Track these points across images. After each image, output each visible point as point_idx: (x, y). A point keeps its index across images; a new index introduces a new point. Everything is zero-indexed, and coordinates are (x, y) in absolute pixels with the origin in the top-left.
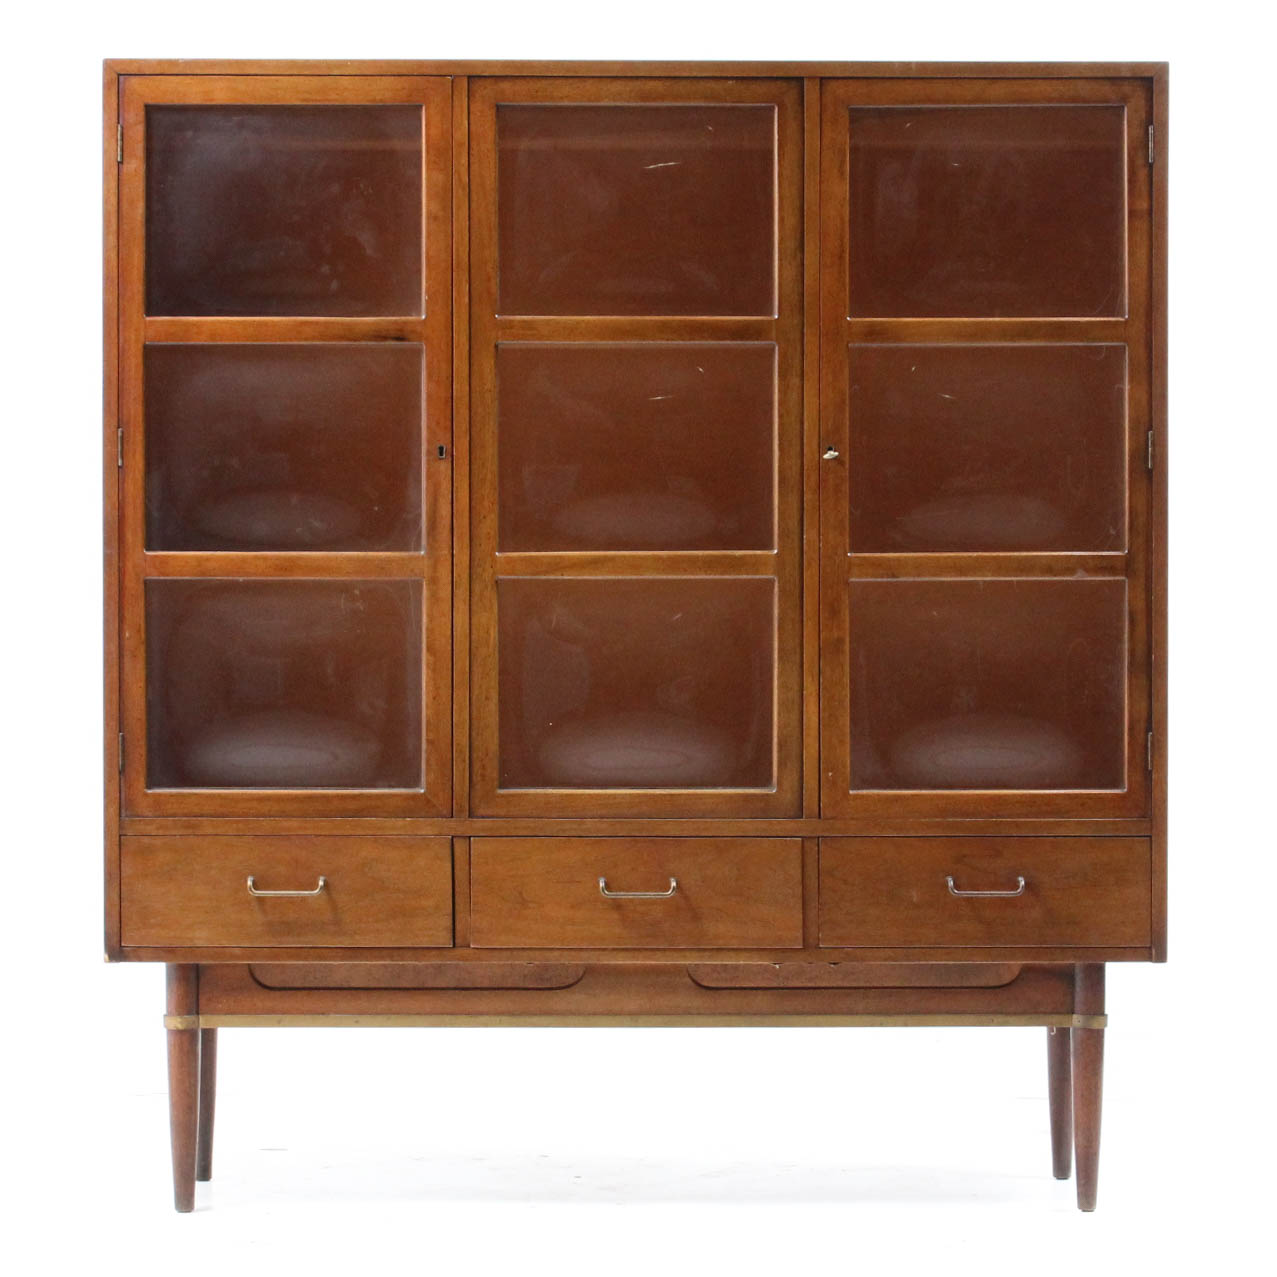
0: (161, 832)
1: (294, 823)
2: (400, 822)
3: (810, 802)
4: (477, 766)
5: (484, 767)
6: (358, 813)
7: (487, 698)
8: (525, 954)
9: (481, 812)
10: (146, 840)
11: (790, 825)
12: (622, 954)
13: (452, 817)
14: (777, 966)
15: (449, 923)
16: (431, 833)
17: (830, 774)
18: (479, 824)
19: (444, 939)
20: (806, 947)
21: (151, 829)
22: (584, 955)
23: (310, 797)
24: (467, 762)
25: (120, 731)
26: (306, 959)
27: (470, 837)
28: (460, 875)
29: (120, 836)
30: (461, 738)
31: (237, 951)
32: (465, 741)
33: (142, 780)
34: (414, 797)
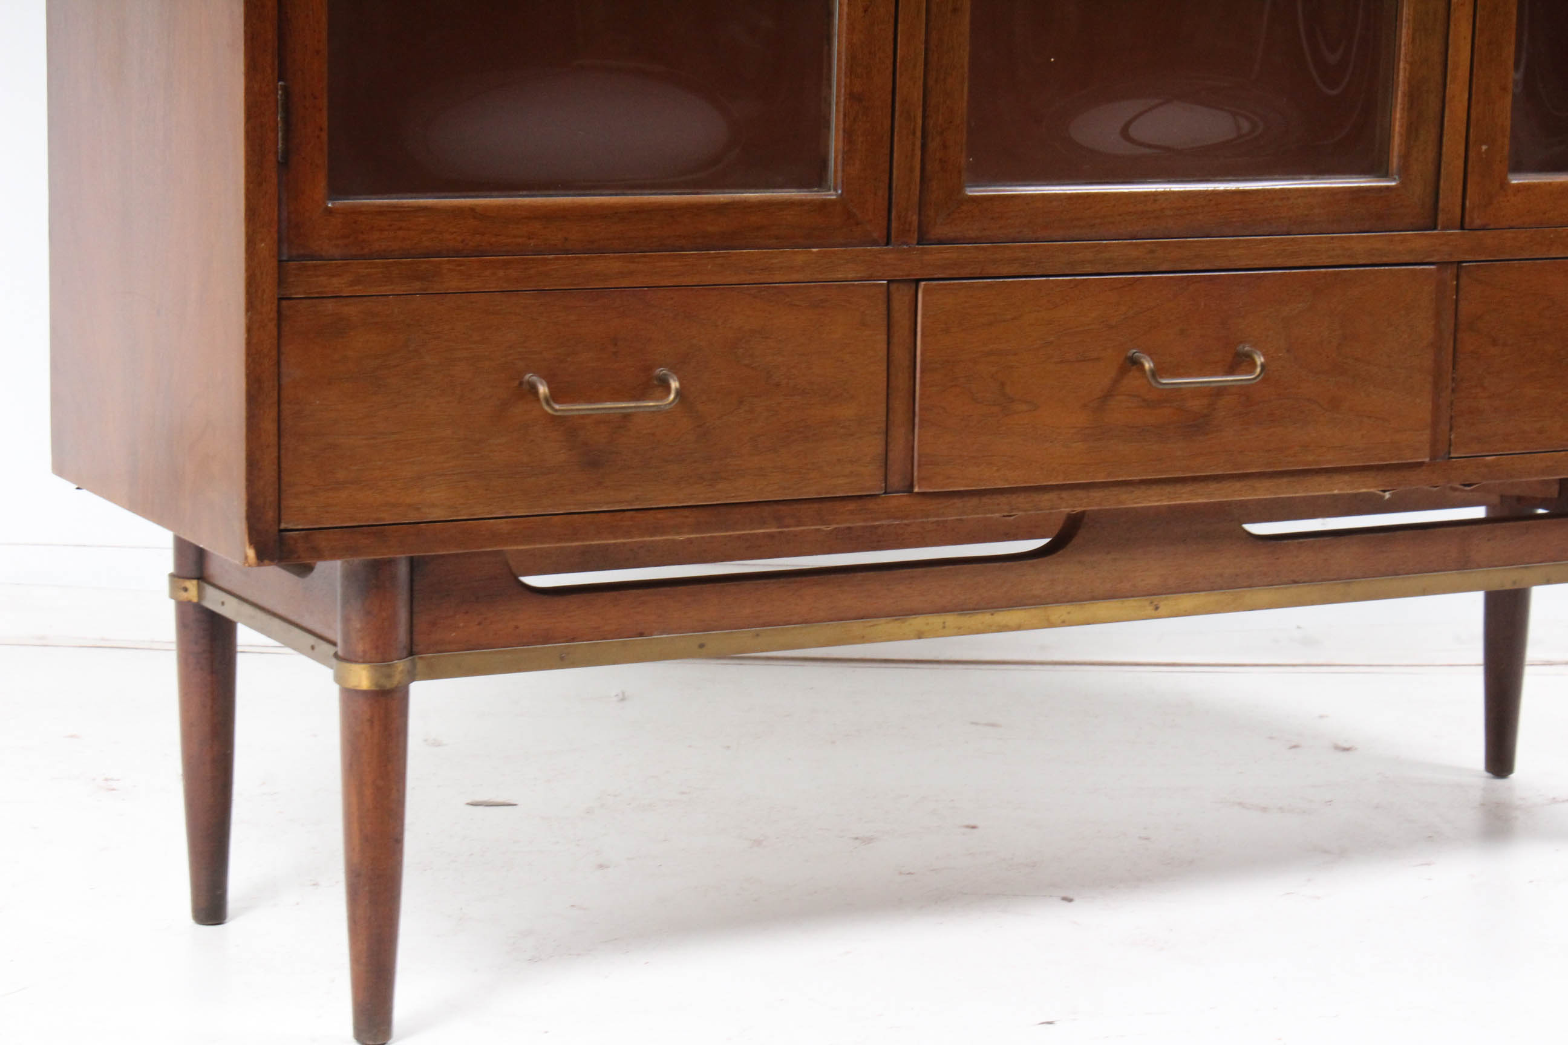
0: (358, 290)
1: (612, 264)
2: (800, 257)
3: (1450, 199)
4: (934, 144)
5: (945, 147)
6: (730, 240)
7: (955, 10)
8: (1003, 499)
9: (940, 230)
10: (330, 306)
11: (1418, 242)
12: (1155, 490)
13: (887, 244)
14: (1387, 495)
15: (880, 449)
16: (850, 276)
17: (1484, 148)
18: (938, 255)
19: (871, 483)
20: (1433, 457)
21: (337, 284)
22: (1097, 494)
23: (638, 211)
24: (919, 134)
25: (279, 80)
26: (628, 533)
27: (917, 281)
28: (900, 354)
29: (280, 299)
30: (911, 90)
31: (504, 526)
32: (917, 95)
33: (322, 184)
34: (824, 205)
